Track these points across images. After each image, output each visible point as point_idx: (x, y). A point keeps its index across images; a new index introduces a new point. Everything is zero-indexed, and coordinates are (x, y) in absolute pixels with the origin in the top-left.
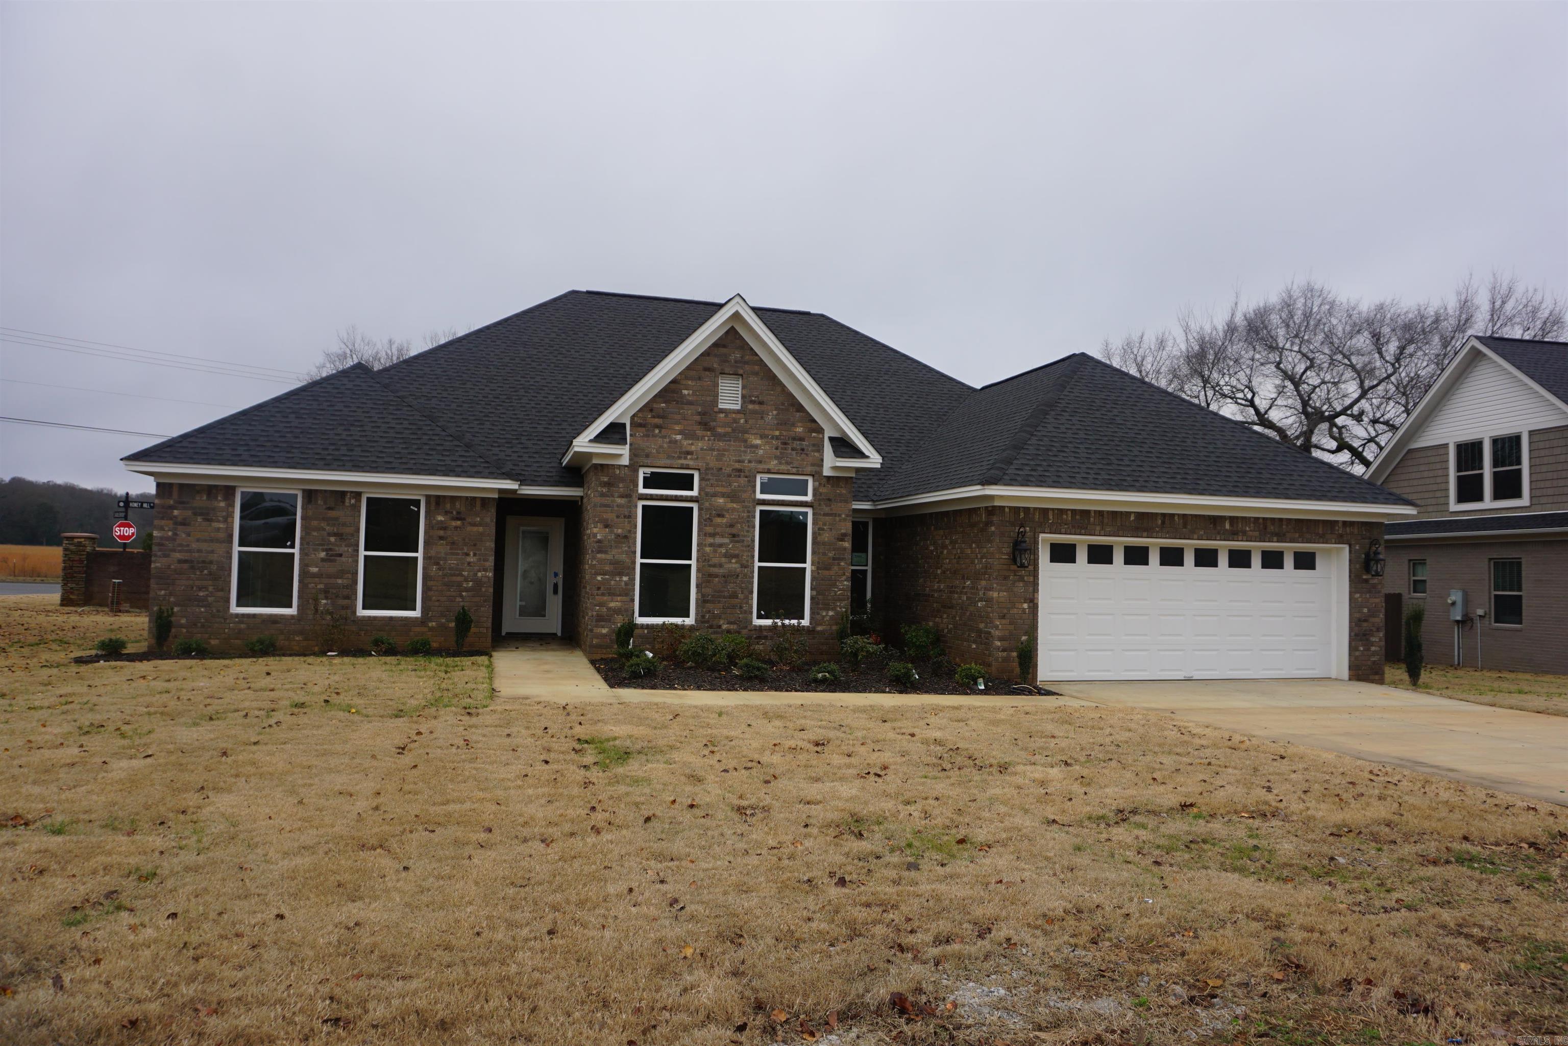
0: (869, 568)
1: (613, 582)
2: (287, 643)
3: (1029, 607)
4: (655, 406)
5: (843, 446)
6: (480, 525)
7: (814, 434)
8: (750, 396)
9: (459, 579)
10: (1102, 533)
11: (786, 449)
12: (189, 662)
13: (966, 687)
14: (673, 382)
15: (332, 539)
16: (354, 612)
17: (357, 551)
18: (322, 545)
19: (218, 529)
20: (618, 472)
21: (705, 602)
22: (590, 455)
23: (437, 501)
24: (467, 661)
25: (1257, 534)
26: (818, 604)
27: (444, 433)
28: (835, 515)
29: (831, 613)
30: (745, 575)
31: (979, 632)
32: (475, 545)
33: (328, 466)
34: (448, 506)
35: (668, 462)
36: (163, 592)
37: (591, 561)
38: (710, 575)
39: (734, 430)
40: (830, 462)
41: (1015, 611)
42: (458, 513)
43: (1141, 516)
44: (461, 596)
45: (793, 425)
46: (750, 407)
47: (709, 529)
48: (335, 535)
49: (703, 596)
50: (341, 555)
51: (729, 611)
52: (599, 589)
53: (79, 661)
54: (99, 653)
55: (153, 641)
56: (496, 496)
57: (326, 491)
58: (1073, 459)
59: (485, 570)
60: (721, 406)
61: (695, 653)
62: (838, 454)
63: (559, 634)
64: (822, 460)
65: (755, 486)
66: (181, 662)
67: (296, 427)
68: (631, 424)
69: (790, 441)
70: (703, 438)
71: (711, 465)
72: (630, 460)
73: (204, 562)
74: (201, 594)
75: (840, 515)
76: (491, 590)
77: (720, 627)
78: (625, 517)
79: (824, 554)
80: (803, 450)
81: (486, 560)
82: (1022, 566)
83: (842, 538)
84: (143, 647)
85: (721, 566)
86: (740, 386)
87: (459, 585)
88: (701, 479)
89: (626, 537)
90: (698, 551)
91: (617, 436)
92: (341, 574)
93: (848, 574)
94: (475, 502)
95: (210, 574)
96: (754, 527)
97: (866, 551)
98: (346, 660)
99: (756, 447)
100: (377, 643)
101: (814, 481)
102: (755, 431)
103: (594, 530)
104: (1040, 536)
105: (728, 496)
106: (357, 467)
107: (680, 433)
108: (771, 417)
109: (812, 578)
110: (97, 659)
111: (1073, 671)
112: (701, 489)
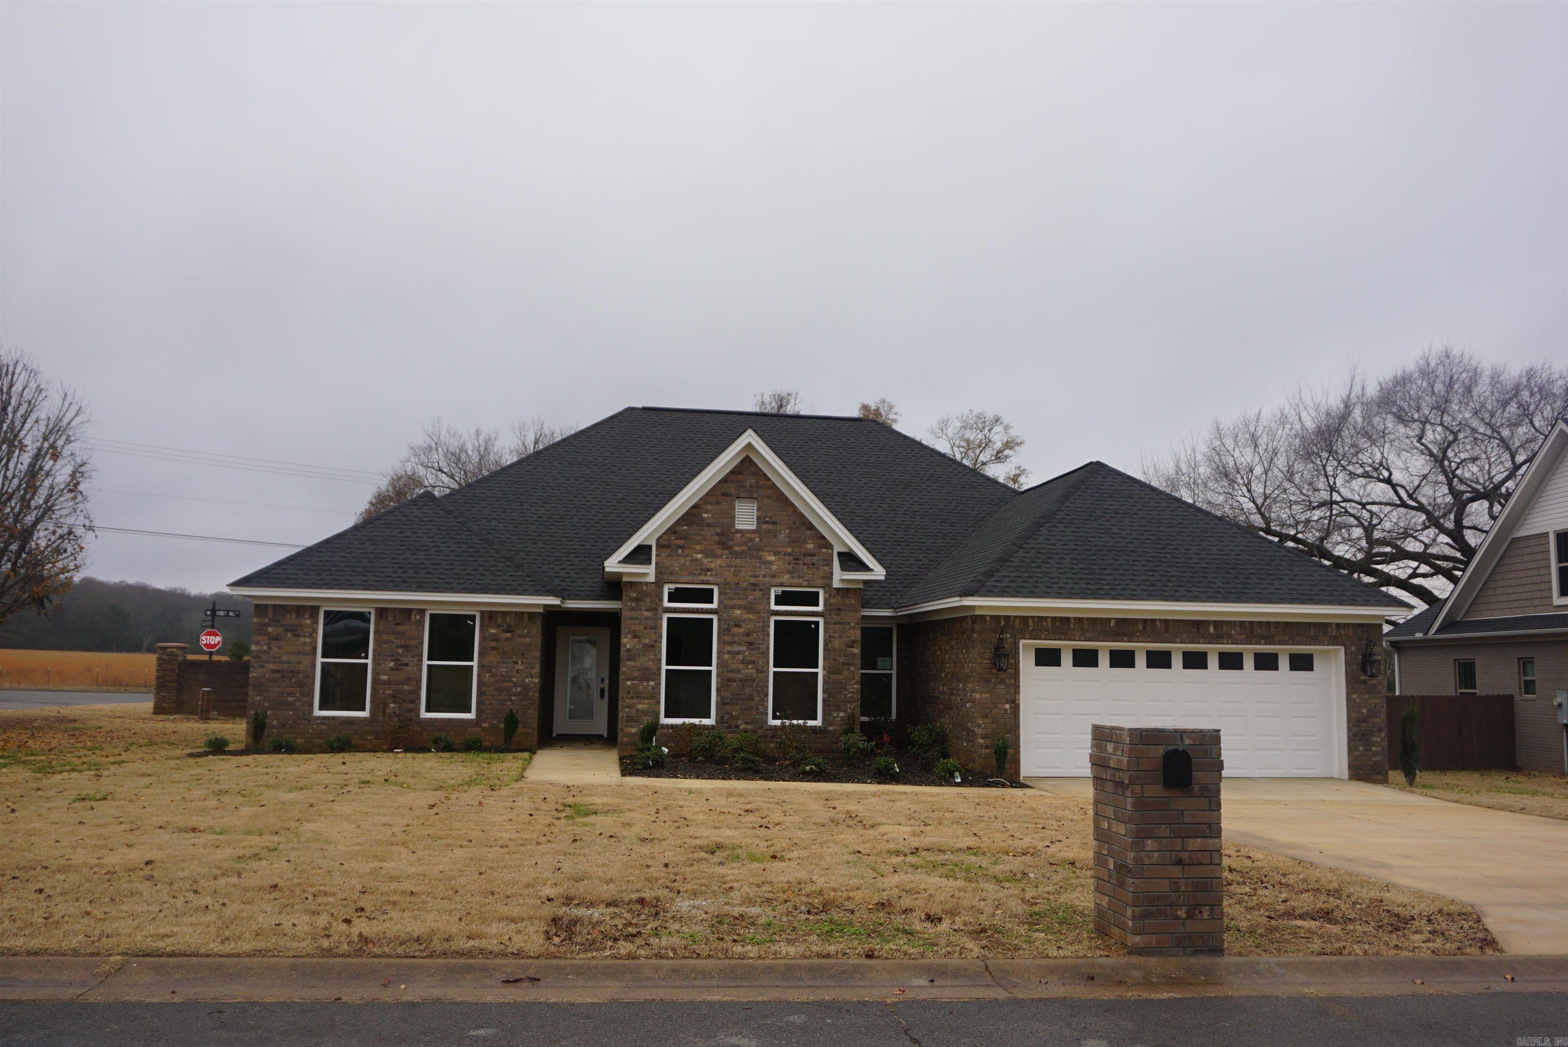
0: (894, 672)
1: (641, 687)
2: (361, 742)
3: (1011, 708)
4: (679, 528)
5: (850, 561)
6: (527, 636)
7: (824, 550)
8: (764, 517)
9: (509, 685)
10: (1082, 638)
11: (797, 564)
12: (280, 756)
13: (946, 780)
14: (695, 507)
15: (400, 651)
16: (418, 715)
17: (421, 661)
18: (392, 656)
19: (305, 644)
20: (645, 588)
21: (724, 704)
22: (620, 574)
23: (490, 616)
24: (510, 756)
25: (1244, 636)
26: (829, 706)
27: (498, 555)
28: (845, 623)
29: (842, 714)
30: (761, 680)
31: (968, 730)
33: (396, 588)
34: (500, 620)
35: (691, 578)
36: (258, 698)
37: (626, 667)
38: (729, 680)
39: (749, 549)
40: (840, 577)
41: (997, 711)
42: (509, 626)
43: (1121, 622)
44: (510, 700)
45: (805, 542)
46: (765, 527)
47: (728, 638)
48: (402, 647)
49: (722, 698)
50: (407, 665)
51: (746, 712)
52: (628, 692)
53: (191, 755)
54: (207, 749)
55: (250, 740)
56: (542, 611)
57: (395, 609)
58: (1055, 570)
59: (532, 677)
60: (738, 527)
61: (703, 748)
62: (844, 568)
63: (606, 736)
64: (832, 573)
65: (769, 599)
66: (274, 756)
67: (371, 553)
68: (656, 545)
69: (802, 557)
70: (721, 556)
71: (729, 580)
72: (656, 577)
73: (292, 672)
74: (290, 699)
76: (537, 694)
77: (738, 727)
78: (651, 628)
79: (835, 660)
80: (814, 564)
81: (532, 668)
82: (1001, 670)
83: (851, 644)
84: (242, 746)
85: (738, 671)
86: (755, 508)
87: (509, 690)
88: (720, 593)
89: (652, 646)
90: (718, 658)
91: (643, 557)
92: (407, 681)
93: (858, 678)
94: (523, 617)
95: (298, 682)
96: (768, 635)
97: (891, 656)
98: (409, 755)
99: (770, 563)
100: (436, 741)
101: (825, 592)
102: (769, 549)
103: (624, 640)
104: (1022, 642)
105: (745, 608)
106: (421, 588)
107: (701, 552)
108: (784, 535)
109: (825, 682)
110: (206, 754)
111: (1060, 768)
112: (720, 602)
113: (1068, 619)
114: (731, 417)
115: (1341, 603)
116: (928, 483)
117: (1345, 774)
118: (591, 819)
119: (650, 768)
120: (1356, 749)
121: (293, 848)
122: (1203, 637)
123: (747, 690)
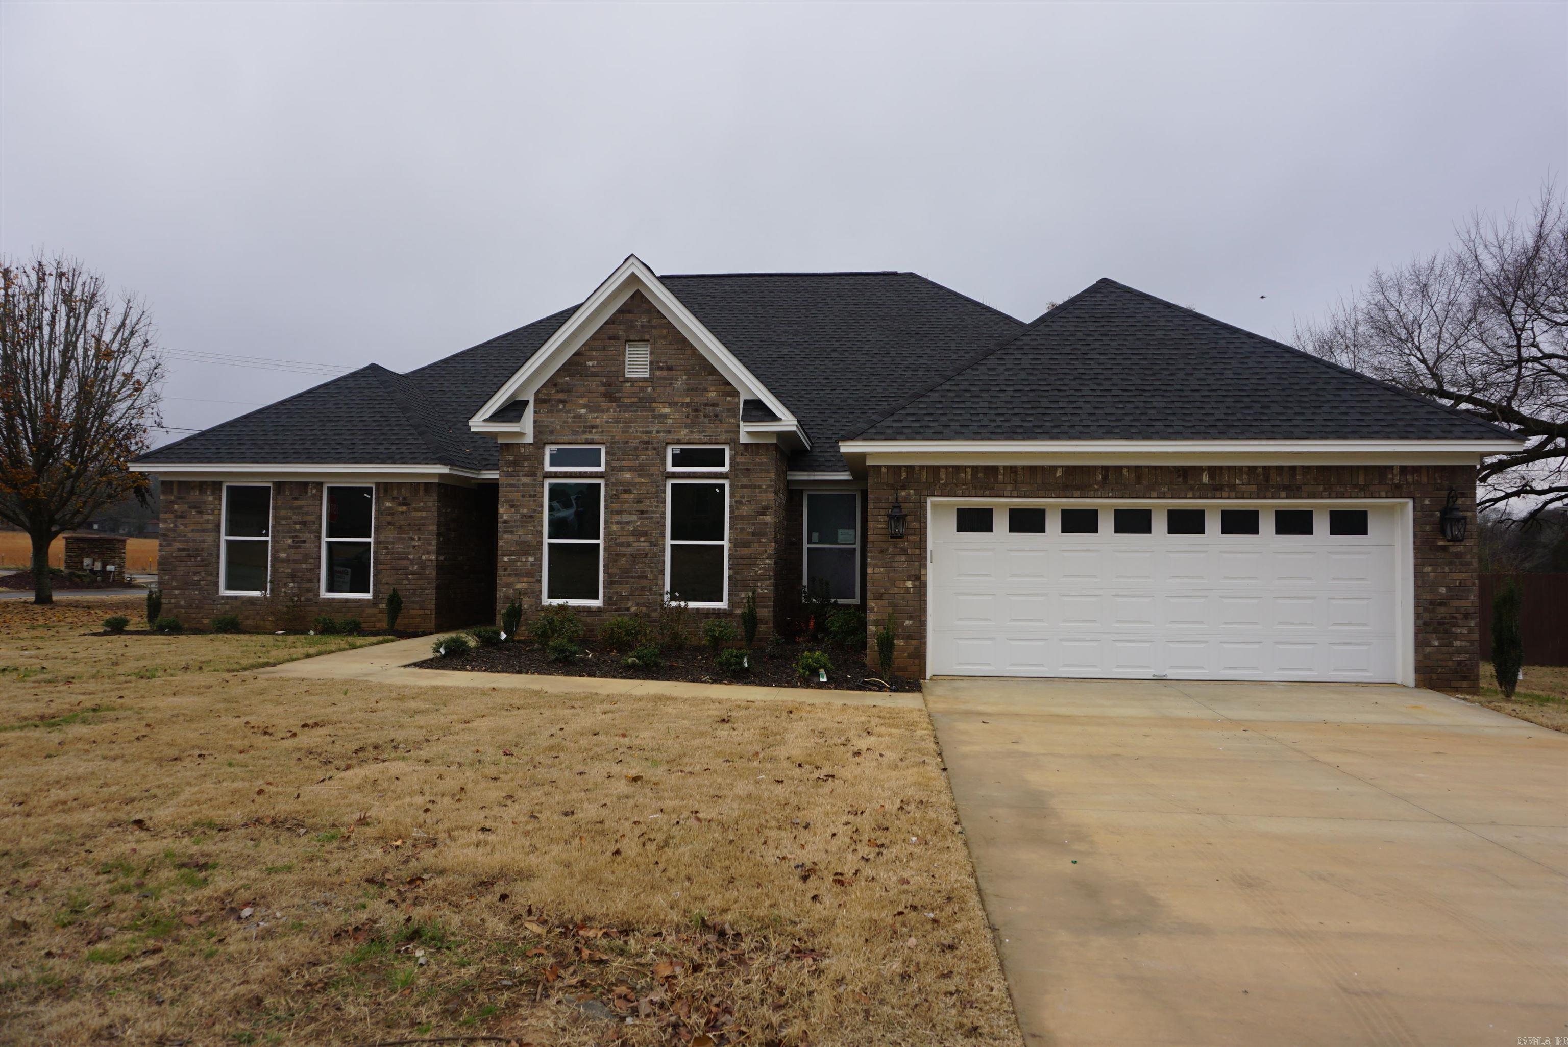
0: (858, 547)
1: (519, 563)
2: (262, 623)
3: (914, 586)
4: (559, 380)
5: (757, 411)
6: (423, 509)
7: (728, 398)
8: (658, 362)
9: (405, 562)
10: (1015, 493)
11: (697, 416)
13: (803, 678)
14: (579, 354)
15: (298, 527)
16: (318, 594)
17: (320, 538)
18: (290, 532)
19: (208, 521)
20: (522, 450)
21: (612, 583)
22: (490, 435)
23: (386, 487)
25: (1257, 487)
26: (736, 585)
28: (755, 486)
29: (750, 595)
30: (655, 555)
32: (419, 529)
33: (286, 460)
34: (395, 492)
35: (573, 438)
36: (167, 577)
37: (504, 540)
38: (617, 555)
39: (640, 400)
40: (746, 431)
41: (896, 590)
42: (404, 499)
43: (1071, 470)
44: (408, 579)
45: (706, 390)
46: (658, 373)
47: (616, 506)
48: (300, 523)
49: (611, 576)
50: (304, 542)
51: (637, 592)
52: (507, 569)
54: (106, 629)
56: (437, 481)
57: (291, 483)
59: (428, 553)
60: (628, 375)
62: (750, 419)
64: (738, 426)
65: (665, 458)
67: (282, 426)
68: (535, 401)
69: (702, 408)
70: (608, 410)
71: (617, 438)
72: (535, 437)
73: (197, 550)
74: (196, 578)
75: (760, 486)
76: (434, 573)
77: (628, 609)
78: (530, 496)
79: (742, 529)
80: (716, 416)
81: (430, 544)
82: (900, 536)
83: (763, 511)
85: (629, 545)
86: (648, 352)
87: (406, 567)
88: (608, 454)
89: (531, 517)
90: (606, 529)
91: (516, 414)
92: (306, 558)
93: (771, 552)
94: (415, 488)
95: (202, 560)
96: (664, 502)
97: (855, 528)
99: (665, 416)
100: (316, 622)
101: (731, 450)
102: (663, 399)
103: (501, 511)
104: (930, 501)
105: (635, 471)
106: (311, 459)
107: (585, 406)
108: (680, 382)
109: (730, 556)
110: (105, 633)
111: (989, 664)
112: (607, 464)
113: (995, 468)
115: (1404, 435)
117: (1411, 679)
120: (1427, 643)
122: (1192, 489)
123: (639, 567)
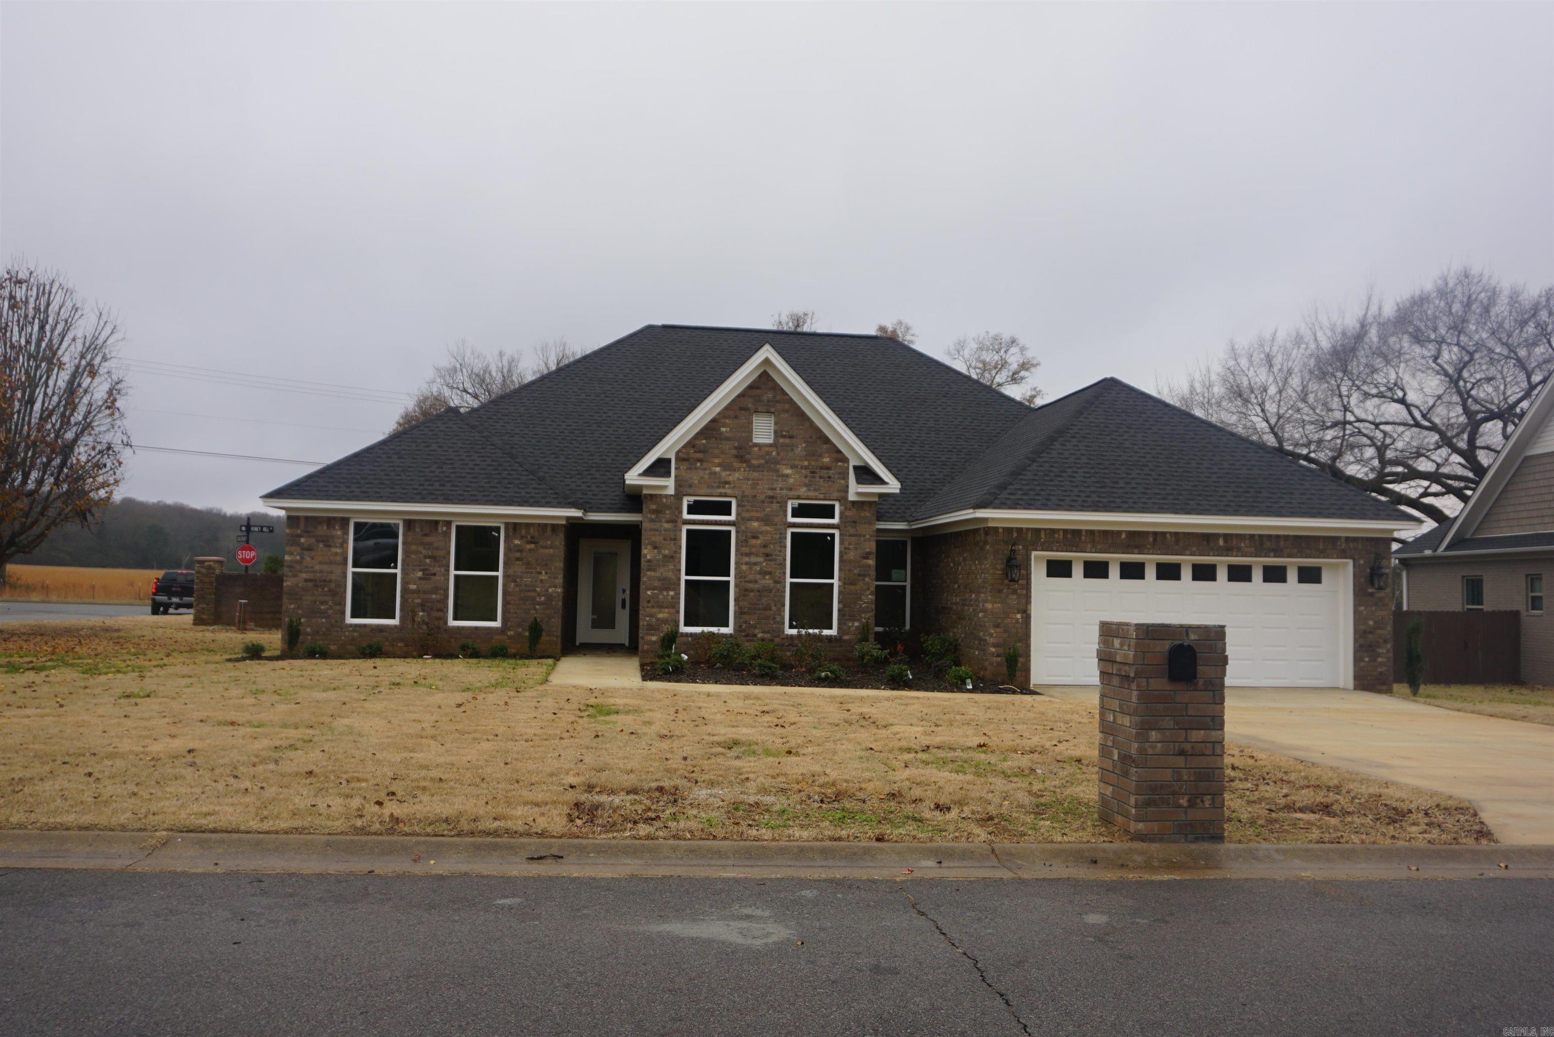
0: (908, 584)
2: (391, 649)
3: (1022, 618)
4: (697, 442)
5: (865, 474)
6: (551, 547)
7: (840, 464)
8: (781, 431)
9: (533, 594)
10: (1093, 550)
11: (814, 477)
12: (314, 661)
13: (957, 686)
14: (713, 421)
15: (428, 561)
16: (446, 622)
17: (448, 571)
18: (420, 566)
19: (336, 554)
20: (664, 500)
21: (742, 613)
22: (640, 487)
23: (515, 527)
24: (535, 662)
25: (1253, 550)
26: (844, 615)
27: (521, 469)
28: (860, 536)
29: (856, 624)
30: (778, 590)
31: (980, 639)
32: (546, 565)
33: (423, 500)
34: (524, 532)
35: (708, 491)
36: (292, 606)
37: (646, 577)
38: (746, 590)
39: (767, 462)
40: (855, 490)
41: (1009, 620)
42: (532, 537)
43: (1132, 534)
44: (535, 609)
45: (821, 456)
46: (781, 440)
47: (745, 550)
48: (430, 557)
49: (740, 608)
50: (434, 574)
51: (763, 622)
52: (649, 602)
53: (229, 660)
54: (245, 655)
55: (286, 646)
56: (564, 522)
57: (422, 520)
58: (1067, 483)
59: (555, 586)
60: (755, 441)
61: (722, 655)
62: (859, 481)
63: (627, 644)
64: (848, 487)
65: (786, 511)
66: (308, 661)
67: (398, 467)
68: (676, 459)
69: (818, 470)
70: (739, 469)
71: (746, 493)
72: (676, 490)
73: (325, 581)
74: (323, 607)
75: (864, 536)
76: (560, 604)
77: (755, 635)
78: (671, 539)
80: (830, 478)
81: (556, 578)
82: (1012, 580)
83: (866, 556)
84: (278, 653)
85: (756, 582)
86: (773, 422)
87: (533, 599)
88: (738, 506)
89: (672, 557)
90: (736, 569)
91: (662, 470)
92: (435, 590)
93: (873, 589)
94: (545, 528)
95: (330, 590)
96: (785, 547)
97: (905, 568)
98: (437, 660)
99: (787, 476)
100: (464, 648)
101: (840, 505)
102: (786, 462)
103: (644, 551)
104: (1034, 553)
105: (762, 520)
106: (447, 500)
107: (719, 465)
108: (800, 449)
109: (840, 593)
110: (243, 659)
111: (1069, 676)
112: (738, 514)
113: (1080, 531)
114: (749, 334)
115: (1351, 517)
116: (944, 400)
117: (1350, 684)
118: (613, 718)
119: (670, 673)
120: (1362, 660)
121: (327, 740)
122: (1212, 549)
123: (764, 601)
